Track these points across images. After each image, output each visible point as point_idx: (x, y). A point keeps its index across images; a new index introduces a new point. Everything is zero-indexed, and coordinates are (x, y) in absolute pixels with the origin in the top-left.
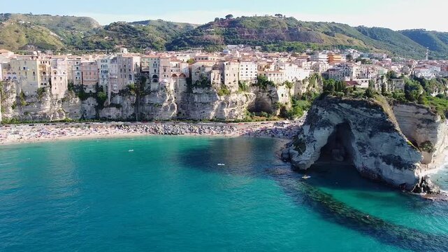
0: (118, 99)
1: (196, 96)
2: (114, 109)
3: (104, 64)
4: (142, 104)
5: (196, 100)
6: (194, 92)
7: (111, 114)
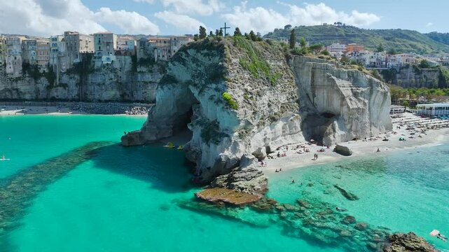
0: (65, 79)
1: (139, 75)
2: (60, 89)
3: (54, 42)
4: (86, 84)
5: (139, 79)
6: (138, 70)
7: (59, 93)
